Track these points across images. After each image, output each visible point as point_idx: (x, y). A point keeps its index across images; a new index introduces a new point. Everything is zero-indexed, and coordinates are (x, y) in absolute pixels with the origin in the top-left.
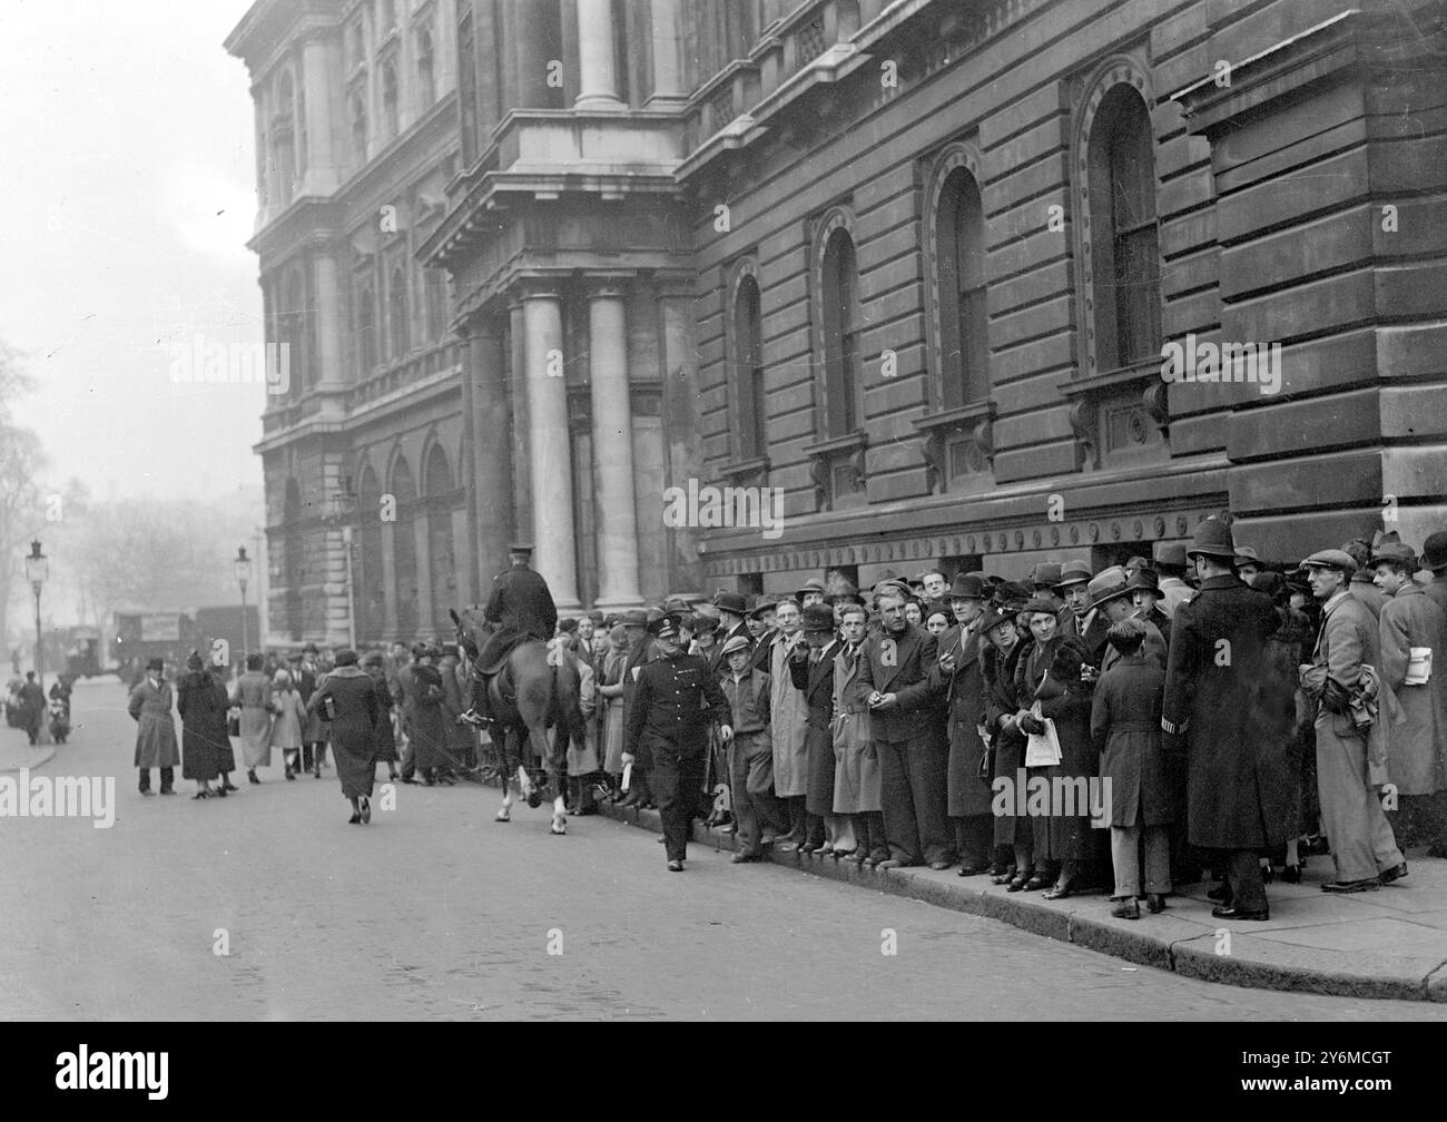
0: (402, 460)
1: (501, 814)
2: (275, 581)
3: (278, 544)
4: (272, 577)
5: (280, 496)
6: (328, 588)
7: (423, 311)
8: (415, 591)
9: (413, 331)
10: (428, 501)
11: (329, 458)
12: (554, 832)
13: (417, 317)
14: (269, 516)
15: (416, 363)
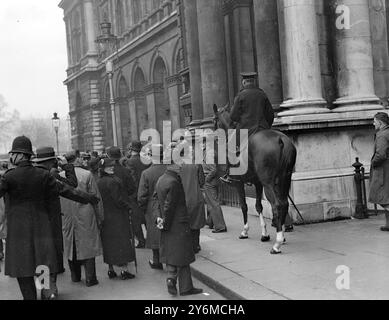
0: (123, 78)
1: (243, 234)
2: (73, 132)
3: (74, 118)
4: (72, 131)
5: (74, 99)
6: (93, 133)
7: (130, 13)
8: (130, 133)
9: (126, 23)
10: (134, 93)
11: (92, 82)
12: (275, 252)
13: (128, 15)
14: (70, 108)
15: (128, 35)
